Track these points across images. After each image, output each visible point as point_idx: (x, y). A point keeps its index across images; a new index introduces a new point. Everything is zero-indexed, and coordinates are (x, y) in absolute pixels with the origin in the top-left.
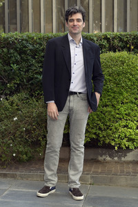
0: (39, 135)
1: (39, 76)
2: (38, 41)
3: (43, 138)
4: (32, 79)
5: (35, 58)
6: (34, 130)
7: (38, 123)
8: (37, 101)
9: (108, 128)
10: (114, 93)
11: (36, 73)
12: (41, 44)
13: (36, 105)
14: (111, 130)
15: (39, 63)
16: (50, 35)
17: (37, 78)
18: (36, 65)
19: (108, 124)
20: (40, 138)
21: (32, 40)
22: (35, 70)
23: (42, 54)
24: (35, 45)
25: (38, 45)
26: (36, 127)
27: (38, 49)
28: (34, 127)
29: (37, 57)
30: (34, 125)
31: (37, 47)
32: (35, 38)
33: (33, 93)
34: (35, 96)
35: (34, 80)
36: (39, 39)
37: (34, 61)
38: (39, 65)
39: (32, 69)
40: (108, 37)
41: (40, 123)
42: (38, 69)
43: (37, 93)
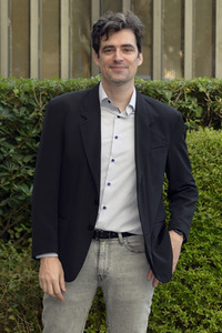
1: (24, 189)
2: (23, 98)
4: (7, 195)
5: (15, 143)
6: (12, 324)
7: (20, 308)
8: (19, 251)
9: (199, 323)
10: (215, 232)
11: (18, 180)
12: (30, 108)
13: (15, 262)
14: (206, 326)
15: (24, 154)
16: (54, 83)
17: (20, 193)
18: (19, 159)
19: (200, 311)
21: (8, 95)
22: (15, 171)
23: (34, 131)
24: (15, 110)
25: (23, 109)
26: (16, 317)
27: (22, 118)
28: (12, 317)
29: (19, 139)
30: (11, 313)
31: (21, 113)
32: (16, 91)
33: (10, 231)
34: (15, 238)
35: (11, 198)
36: (26, 93)
37: (12, 151)
38: (26, 160)
39: (7, 171)
40: (202, 89)
41: (27, 308)
42: (23, 171)
43: (20, 230)
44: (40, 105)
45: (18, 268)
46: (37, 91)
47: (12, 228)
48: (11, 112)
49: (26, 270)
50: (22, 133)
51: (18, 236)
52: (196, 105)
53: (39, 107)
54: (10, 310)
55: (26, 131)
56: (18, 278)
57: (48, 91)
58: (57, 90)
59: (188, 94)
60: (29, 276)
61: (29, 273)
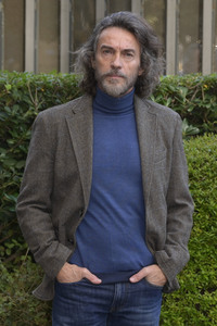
2: (16, 95)
8: (10, 271)
11: (10, 189)
12: (24, 106)
13: (6, 282)
15: (17, 160)
16: (51, 78)
17: (11, 204)
18: (11, 165)
22: (6, 179)
24: (7, 108)
25: (16, 107)
27: (15, 117)
29: (11, 142)
31: (14, 112)
32: (8, 87)
34: (5, 256)
35: (1, 210)
36: (20, 89)
37: (3, 155)
38: (19, 166)
42: (15, 178)
43: (11, 246)
44: (36, 103)
46: (33, 86)
47: (2, 244)
48: (2, 111)
49: (18, 293)
50: (15, 135)
51: (8, 253)
52: (215, 104)
53: (34, 105)
55: (19, 133)
56: (8, 302)
57: (45, 87)
58: (55, 86)
59: (206, 92)
60: (21, 299)
61: (21, 296)
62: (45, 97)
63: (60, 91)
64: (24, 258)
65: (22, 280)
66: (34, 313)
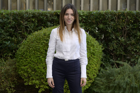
0: (6, 86)
1: (6, 43)
2: (6, 16)
3: (9, 89)
4: (1, 44)
6: (3, 82)
7: (5, 77)
8: (5, 61)
11: (5, 40)
12: (8, 19)
13: (4, 64)
15: (6, 32)
16: (15, 11)
17: (5, 44)
18: (5, 34)
20: (7, 89)
21: (2, 15)
22: (4, 37)
23: (9, 26)
24: (4, 19)
25: (6, 19)
26: (4, 80)
27: (6, 22)
28: (3, 80)
29: (5, 28)
30: (3, 79)
31: (6, 20)
32: (4, 14)
33: (2, 55)
34: (4, 57)
35: (3, 45)
36: (7, 14)
37: (3, 31)
38: (7, 34)
39: (1, 37)
40: (59, 14)
41: (7, 77)
42: (6, 37)
43: (5, 55)
44: (11, 18)
45: (5, 66)
46: (10, 14)
47: (3, 54)
48: (3, 20)
49: (7, 66)
50: (6, 26)
51: (4, 56)
52: (57, 18)
53: (11, 19)
54: (2, 78)
55: (7, 25)
56: (5, 69)
57: (13, 14)
58: (16, 13)
59: (55, 15)
60: (8, 68)
61: (8, 67)
62: (13, 16)
63: (17, 15)
64: (8, 58)
65: (8, 63)
66: (12, 72)
